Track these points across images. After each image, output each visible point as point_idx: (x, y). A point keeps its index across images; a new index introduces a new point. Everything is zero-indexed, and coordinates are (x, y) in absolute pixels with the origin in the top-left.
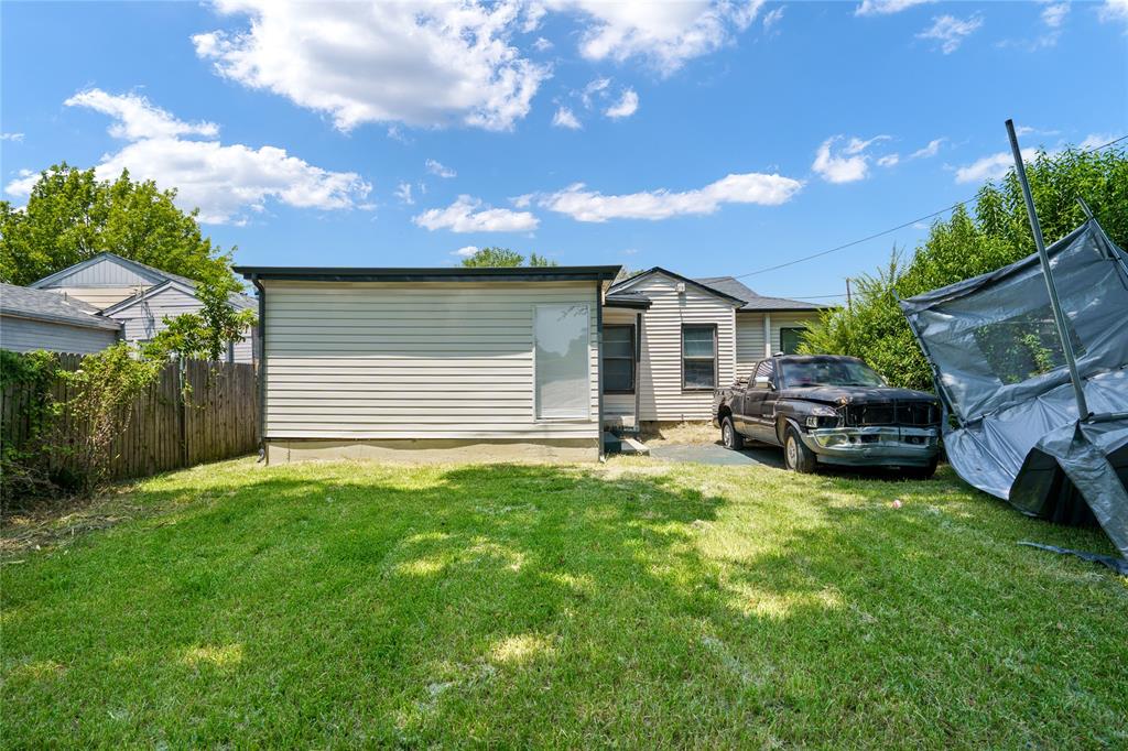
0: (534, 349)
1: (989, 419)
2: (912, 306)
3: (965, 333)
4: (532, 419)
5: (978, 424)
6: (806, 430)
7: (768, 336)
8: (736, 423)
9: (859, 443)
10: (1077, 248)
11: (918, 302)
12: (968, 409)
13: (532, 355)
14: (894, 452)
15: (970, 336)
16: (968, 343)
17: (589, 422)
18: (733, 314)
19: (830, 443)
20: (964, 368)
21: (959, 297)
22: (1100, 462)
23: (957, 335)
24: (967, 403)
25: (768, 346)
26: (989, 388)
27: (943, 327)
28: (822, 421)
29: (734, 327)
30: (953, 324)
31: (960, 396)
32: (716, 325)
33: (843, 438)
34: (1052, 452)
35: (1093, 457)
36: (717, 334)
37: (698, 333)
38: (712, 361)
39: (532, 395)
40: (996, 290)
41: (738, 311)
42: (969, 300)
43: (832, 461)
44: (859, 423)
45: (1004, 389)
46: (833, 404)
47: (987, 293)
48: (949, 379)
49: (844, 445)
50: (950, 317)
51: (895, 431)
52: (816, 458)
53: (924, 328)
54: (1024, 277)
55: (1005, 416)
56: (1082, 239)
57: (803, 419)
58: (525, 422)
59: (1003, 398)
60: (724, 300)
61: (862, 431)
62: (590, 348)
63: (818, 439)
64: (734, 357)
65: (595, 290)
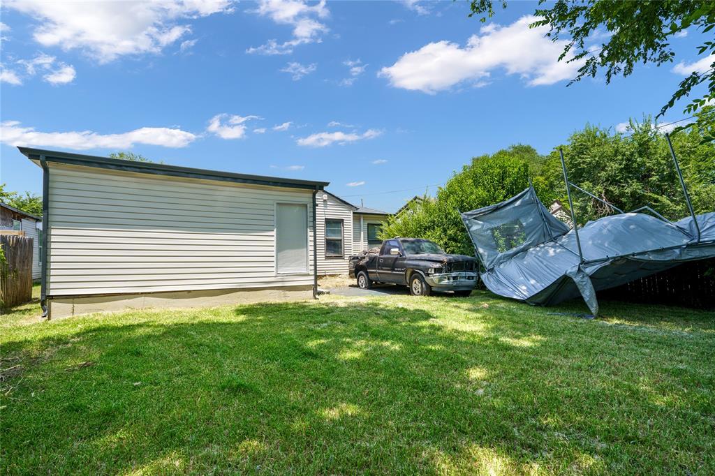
0: (275, 230)
1: (496, 268)
2: (466, 217)
3: (487, 230)
4: (274, 274)
5: (492, 270)
6: (428, 275)
7: (362, 228)
8: (370, 275)
9: (452, 280)
10: (527, 197)
11: (469, 215)
12: (488, 263)
13: (274, 233)
14: (464, 284)
15: (489, 231)
16: (488, 235)
17: (308, 275)
18: (352, 214)
19: (440, 280)
20: (486, 246)
21: (485, 214)
22: (586, 279)
23: (484, 231)
24: (488, 261)
25: (362, 233)
26: (494, 255)
27: (480, 227)
28: (436, 270)
29: (352, 221)
30: (483, 225)
31: (485, 258)
32: (343, 220)
33: (445, 278)
34: (571, 275)
35: (583, 277)
36: (343, 225)
37: (335, 224)
38: (341, 240)
39: (274, 259)
40: (499, 212)
41: (354, 213)
42: (489, 215)
43: (440, 290)
44: (450, 271)
45: (500, 255)
46: (441, 262)
47: (496, 213)
48: (481, 250)
49: (445, 282)
50: (481, 222)
51: (463, 274)
52: (431, 289)
53: (471, 227)
54: (509, 208)
55: (502, 266)
56: (529, 193)
57: (425, 270)
58: (270, 276)
59: (500, 259)
60: (347, 206)
61: (454, 274)
62: (309, 230)
63: (434, 279)
64: (352, 239)
65: (311, 195)
